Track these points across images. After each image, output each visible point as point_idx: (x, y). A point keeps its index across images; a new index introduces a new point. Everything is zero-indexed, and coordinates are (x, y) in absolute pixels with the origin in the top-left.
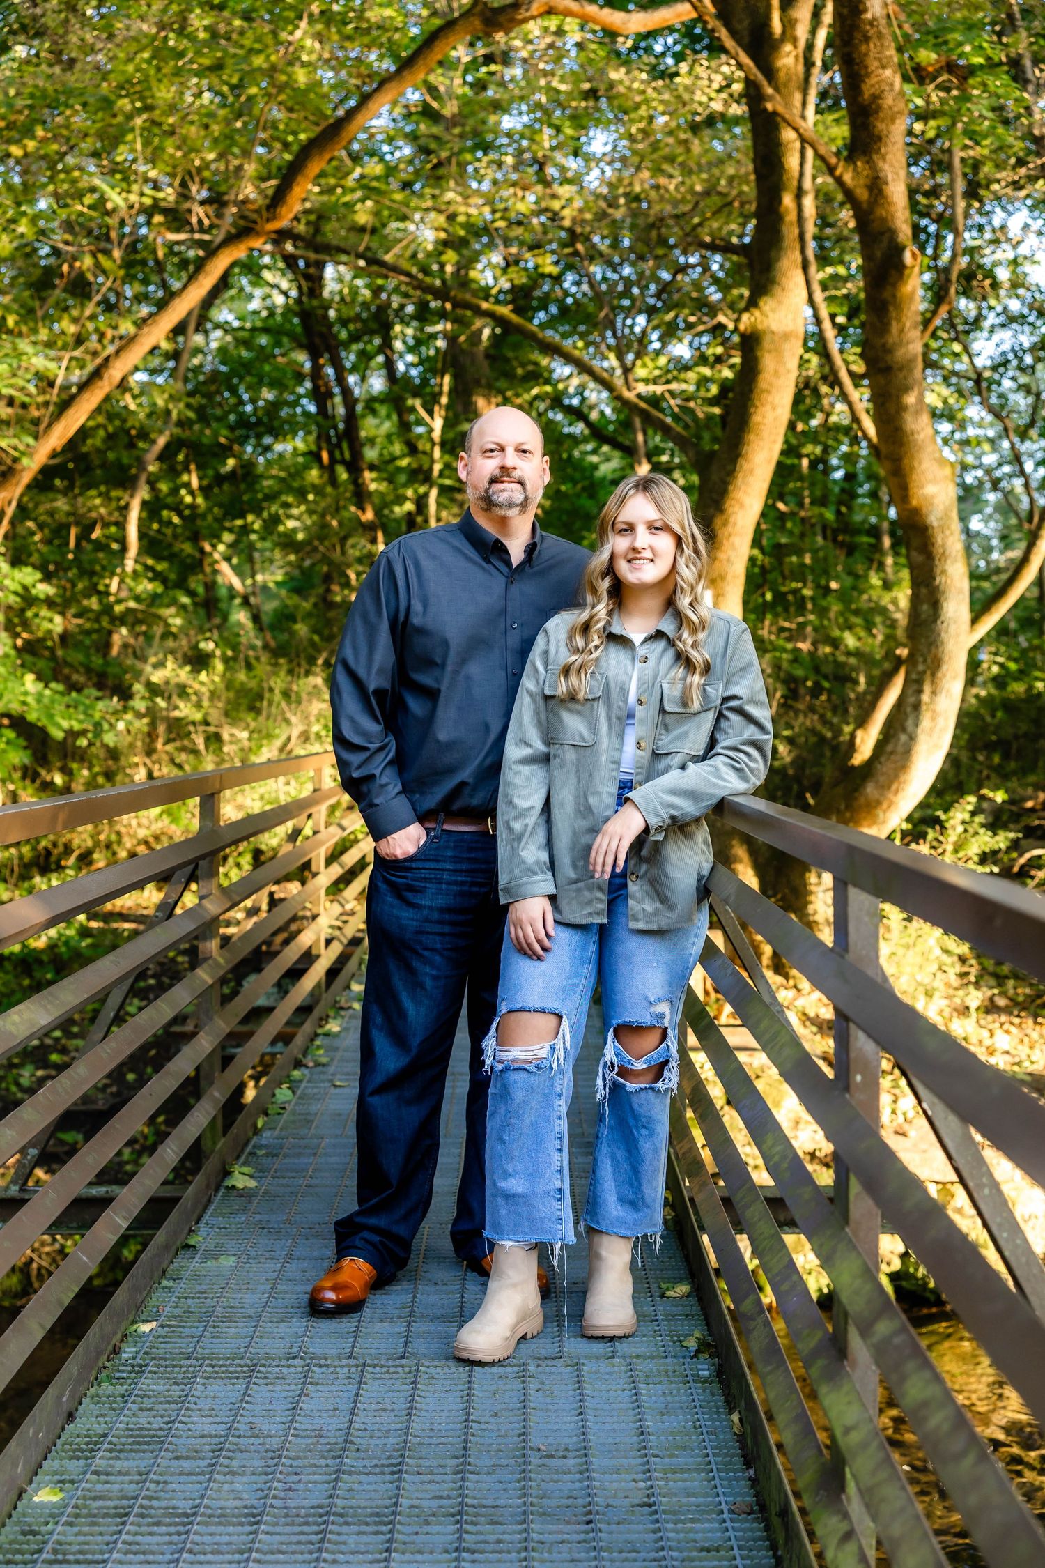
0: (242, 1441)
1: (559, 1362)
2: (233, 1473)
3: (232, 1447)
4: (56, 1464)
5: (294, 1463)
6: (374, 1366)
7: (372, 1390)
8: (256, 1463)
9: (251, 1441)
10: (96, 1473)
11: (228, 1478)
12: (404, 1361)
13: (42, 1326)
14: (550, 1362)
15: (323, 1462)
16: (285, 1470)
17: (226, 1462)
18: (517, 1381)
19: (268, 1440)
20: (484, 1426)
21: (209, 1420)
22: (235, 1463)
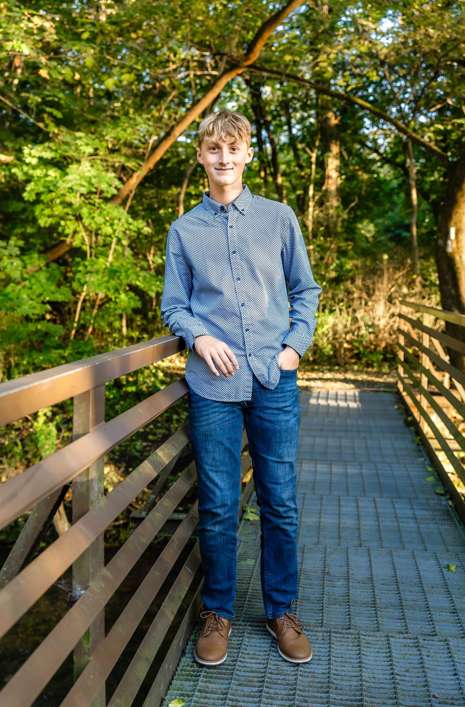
0: (274, 676)
1: (436, 638)
2: (272, 699)
3: (269, 680)
4: (179, 682)
5: (304, 694)
6: (336, 633)
7: (338, 648)
8: (283, 692)
9: (278, 677)
10: (199, 691)
11: (270, 701)
12: (351, 631)
13: (172, 612)
14: (431, 638)
15: (319, 695)
16: (300, 698)
17: (267, 690)
18: (415, 649)
19: (287, 677)
20: (403, 678)
21: (254, 661)
22: (272, 691)
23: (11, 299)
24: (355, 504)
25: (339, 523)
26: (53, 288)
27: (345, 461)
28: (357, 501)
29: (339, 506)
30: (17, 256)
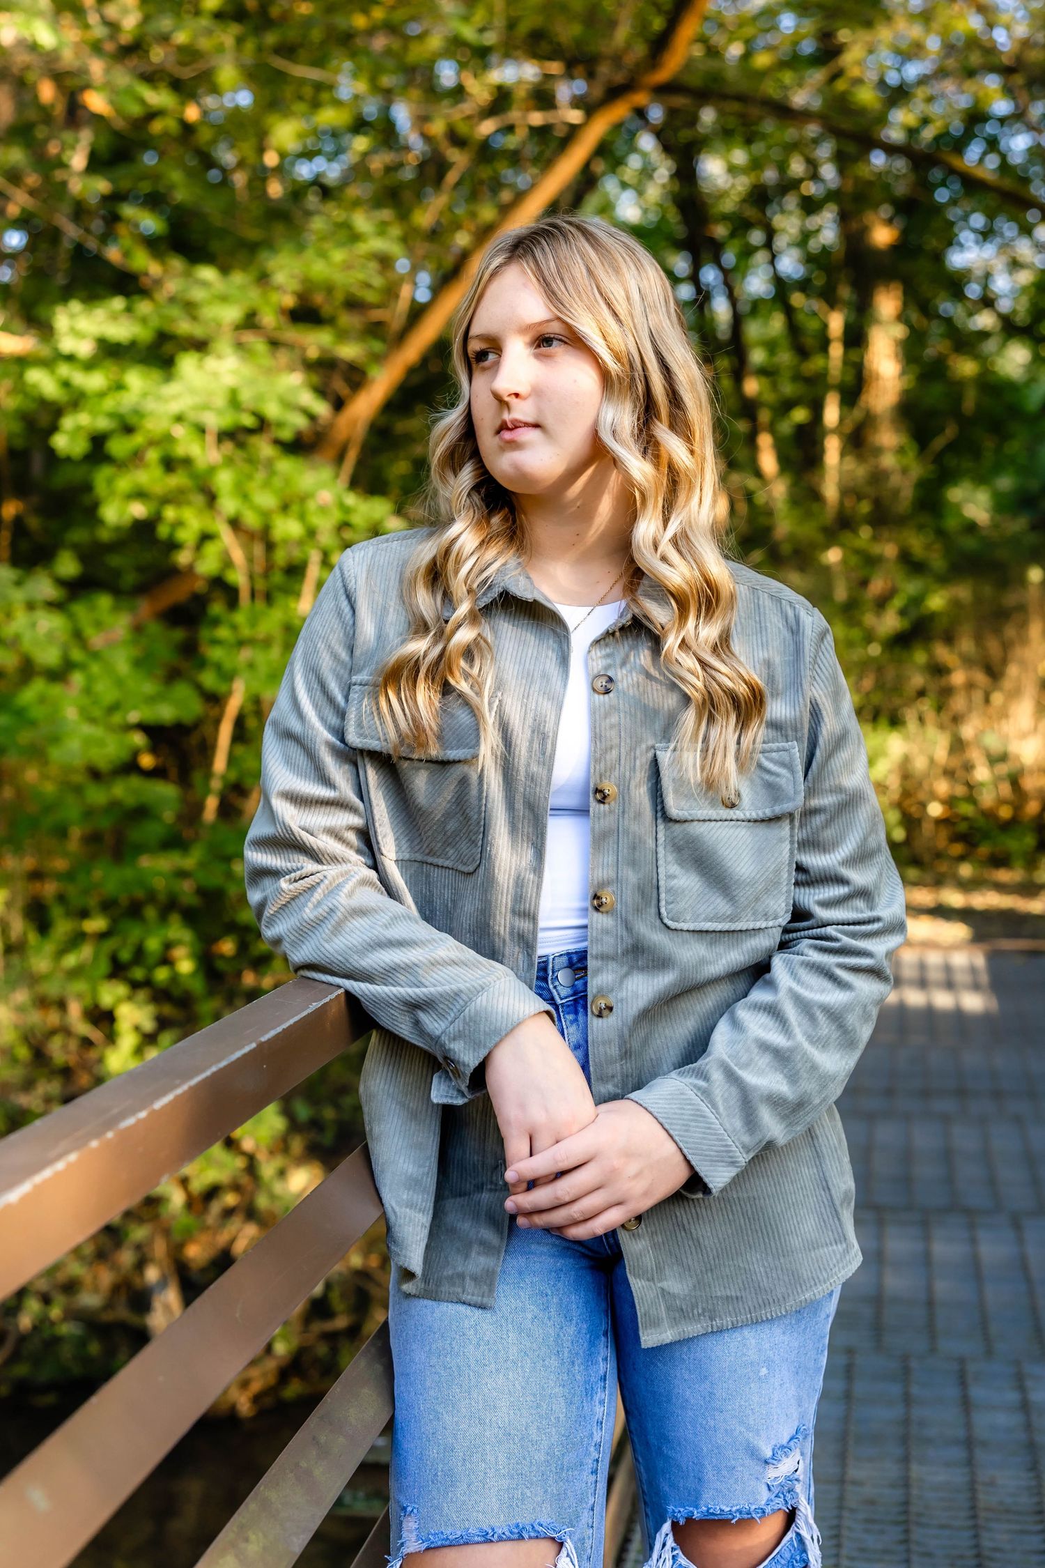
23: (33, 724)
24: (1013, 1396)
25: (972, 1487)
26: (149, 687)
27: (968, 1212)
28: (1020, 1381)
29: (966, 1404)
30: (54, 606)
